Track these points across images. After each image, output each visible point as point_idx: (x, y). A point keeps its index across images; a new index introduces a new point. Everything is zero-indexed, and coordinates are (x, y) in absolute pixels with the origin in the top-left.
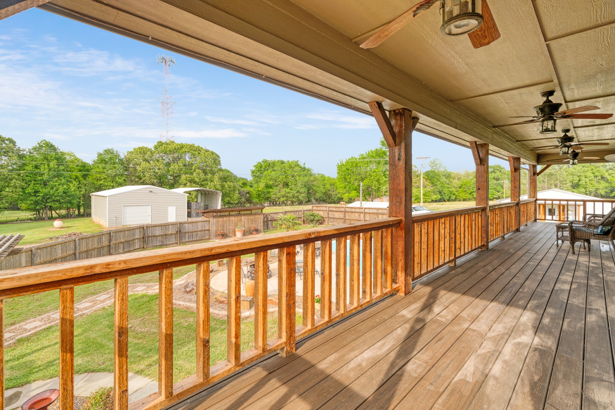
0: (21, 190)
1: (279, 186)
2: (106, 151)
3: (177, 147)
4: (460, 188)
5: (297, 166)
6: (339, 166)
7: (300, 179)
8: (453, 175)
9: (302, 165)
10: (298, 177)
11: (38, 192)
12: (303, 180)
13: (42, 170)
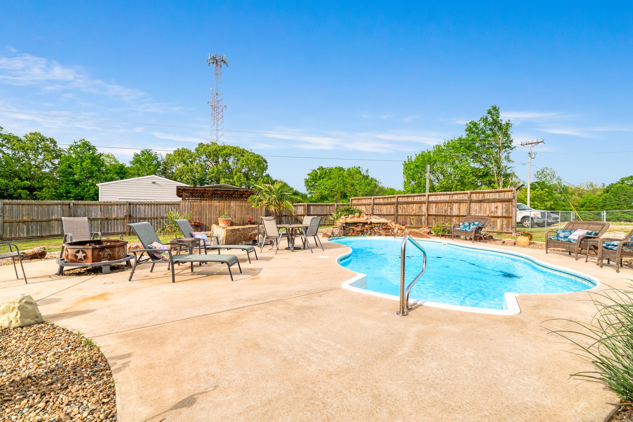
0: (54, 190)
1: (336, 197)
2: (143, 152)
3: (218, 149)
4: (582, 206)
5: (358, 173)
6: (406, 164)
7: (360, 188)
8: (570, 191)
9: (364, 172)
10: (358, 186)
11: (70, 193)
12: (364, 189)
13: (75, 170)
